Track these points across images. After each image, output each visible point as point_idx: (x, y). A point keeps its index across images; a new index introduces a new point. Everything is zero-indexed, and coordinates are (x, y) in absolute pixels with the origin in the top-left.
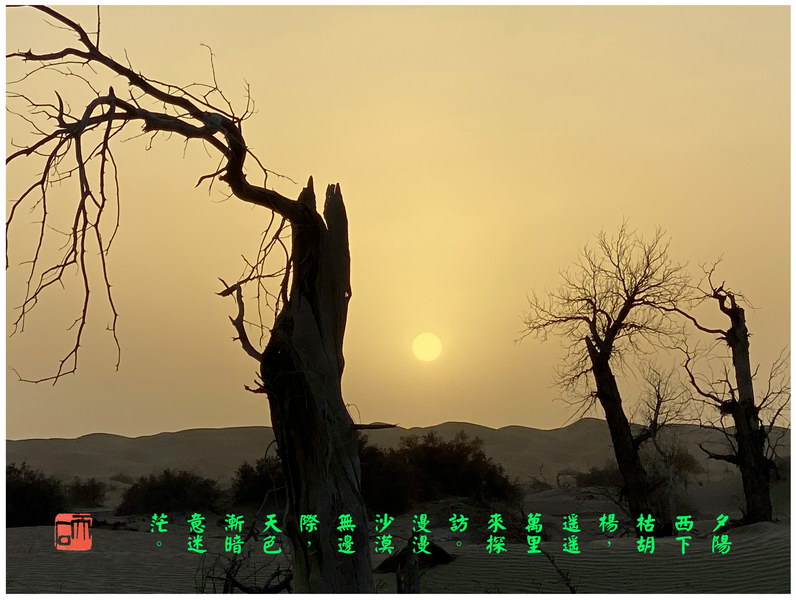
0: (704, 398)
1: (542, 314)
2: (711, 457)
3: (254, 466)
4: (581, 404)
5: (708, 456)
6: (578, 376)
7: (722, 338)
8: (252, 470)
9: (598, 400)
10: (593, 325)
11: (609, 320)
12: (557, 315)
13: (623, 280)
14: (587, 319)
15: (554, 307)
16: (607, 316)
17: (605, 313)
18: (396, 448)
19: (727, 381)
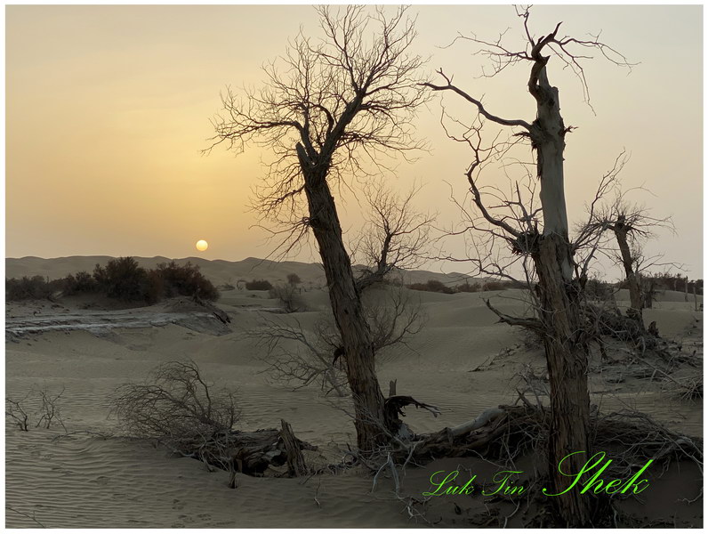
0: (493, 227)
1: (239, 119)
2: (502, 320)
3: (75, 276)
4: (288, 234)
5: (499, 319)
6: (283, 199)
7: (524, 134)
8: (73, 278)
9: (311, 229)
10: (305, 132)
11: (331, 120)
12: (258, 120)
13: (351, 69)
14: (297, 125)
15: (254, 111)
16: (329, 115)
17: (326, 111)
18: (154, 269)
19: (520, 203)
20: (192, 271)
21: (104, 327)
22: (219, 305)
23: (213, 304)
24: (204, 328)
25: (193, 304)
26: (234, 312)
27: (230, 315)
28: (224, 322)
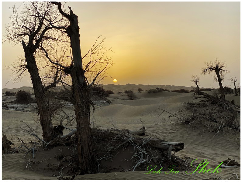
7: (65, 32)
19: (71, 57)
20: (101, 88)
21: (69, 106)
22: (108, 98)
23: (106, 98)
24: (103, 105)
25: (99, 98)
26: (113, 100)
27: (111, 101)
28: (109, 103)
